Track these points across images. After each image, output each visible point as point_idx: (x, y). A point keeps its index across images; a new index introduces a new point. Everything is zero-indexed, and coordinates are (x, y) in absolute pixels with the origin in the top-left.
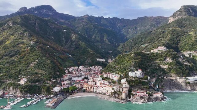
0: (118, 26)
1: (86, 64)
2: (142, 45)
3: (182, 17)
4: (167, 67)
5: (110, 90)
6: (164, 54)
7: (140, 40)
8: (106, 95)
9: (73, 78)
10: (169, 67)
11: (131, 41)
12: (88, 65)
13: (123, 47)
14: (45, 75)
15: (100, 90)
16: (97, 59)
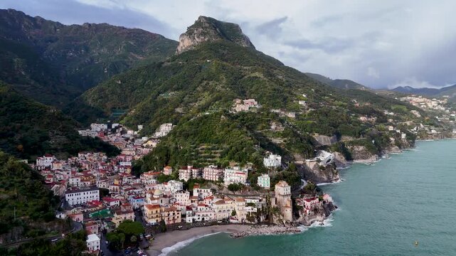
0: (31, 37)
1: (56, 150)
2: (159, 93)
3: (209, 40)
4: (282, 141)
5: (240, 208)
6: (263, 115)
7: (140, 81)
8: (232, 223)
9: (70, 198)
10: (285, 141)
11: (120, 82)
12: (63, 150)
13: (102, 97)
14: (13, 203)
15: (205, 214)
16: (80, 132)
